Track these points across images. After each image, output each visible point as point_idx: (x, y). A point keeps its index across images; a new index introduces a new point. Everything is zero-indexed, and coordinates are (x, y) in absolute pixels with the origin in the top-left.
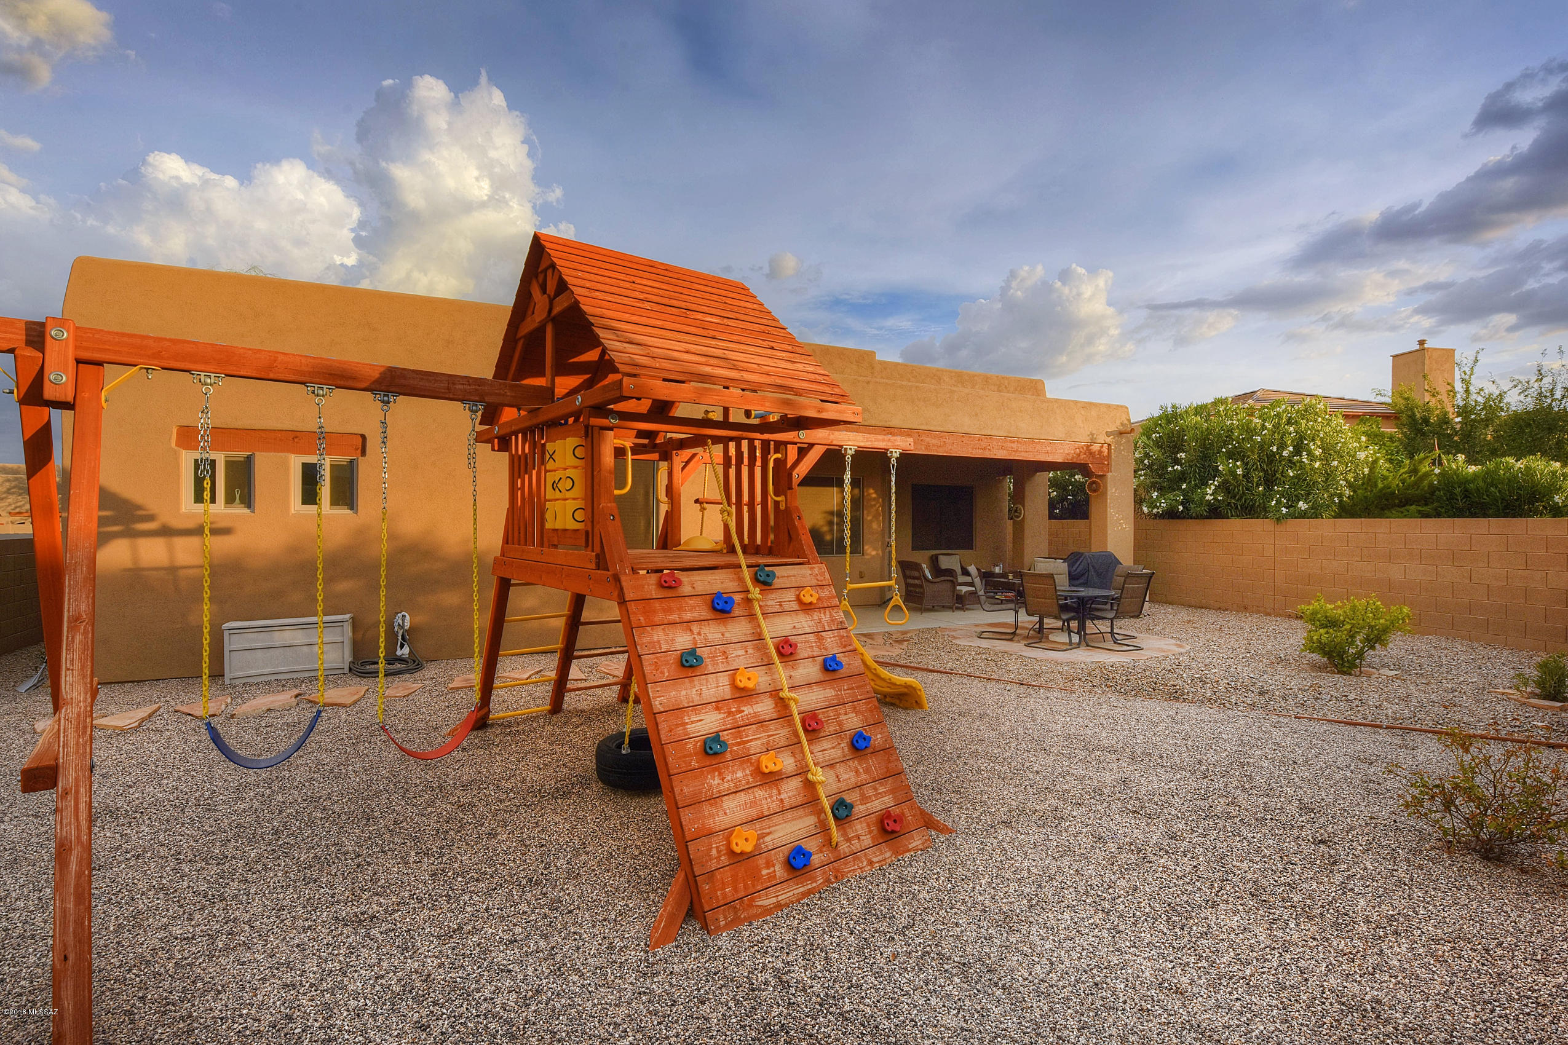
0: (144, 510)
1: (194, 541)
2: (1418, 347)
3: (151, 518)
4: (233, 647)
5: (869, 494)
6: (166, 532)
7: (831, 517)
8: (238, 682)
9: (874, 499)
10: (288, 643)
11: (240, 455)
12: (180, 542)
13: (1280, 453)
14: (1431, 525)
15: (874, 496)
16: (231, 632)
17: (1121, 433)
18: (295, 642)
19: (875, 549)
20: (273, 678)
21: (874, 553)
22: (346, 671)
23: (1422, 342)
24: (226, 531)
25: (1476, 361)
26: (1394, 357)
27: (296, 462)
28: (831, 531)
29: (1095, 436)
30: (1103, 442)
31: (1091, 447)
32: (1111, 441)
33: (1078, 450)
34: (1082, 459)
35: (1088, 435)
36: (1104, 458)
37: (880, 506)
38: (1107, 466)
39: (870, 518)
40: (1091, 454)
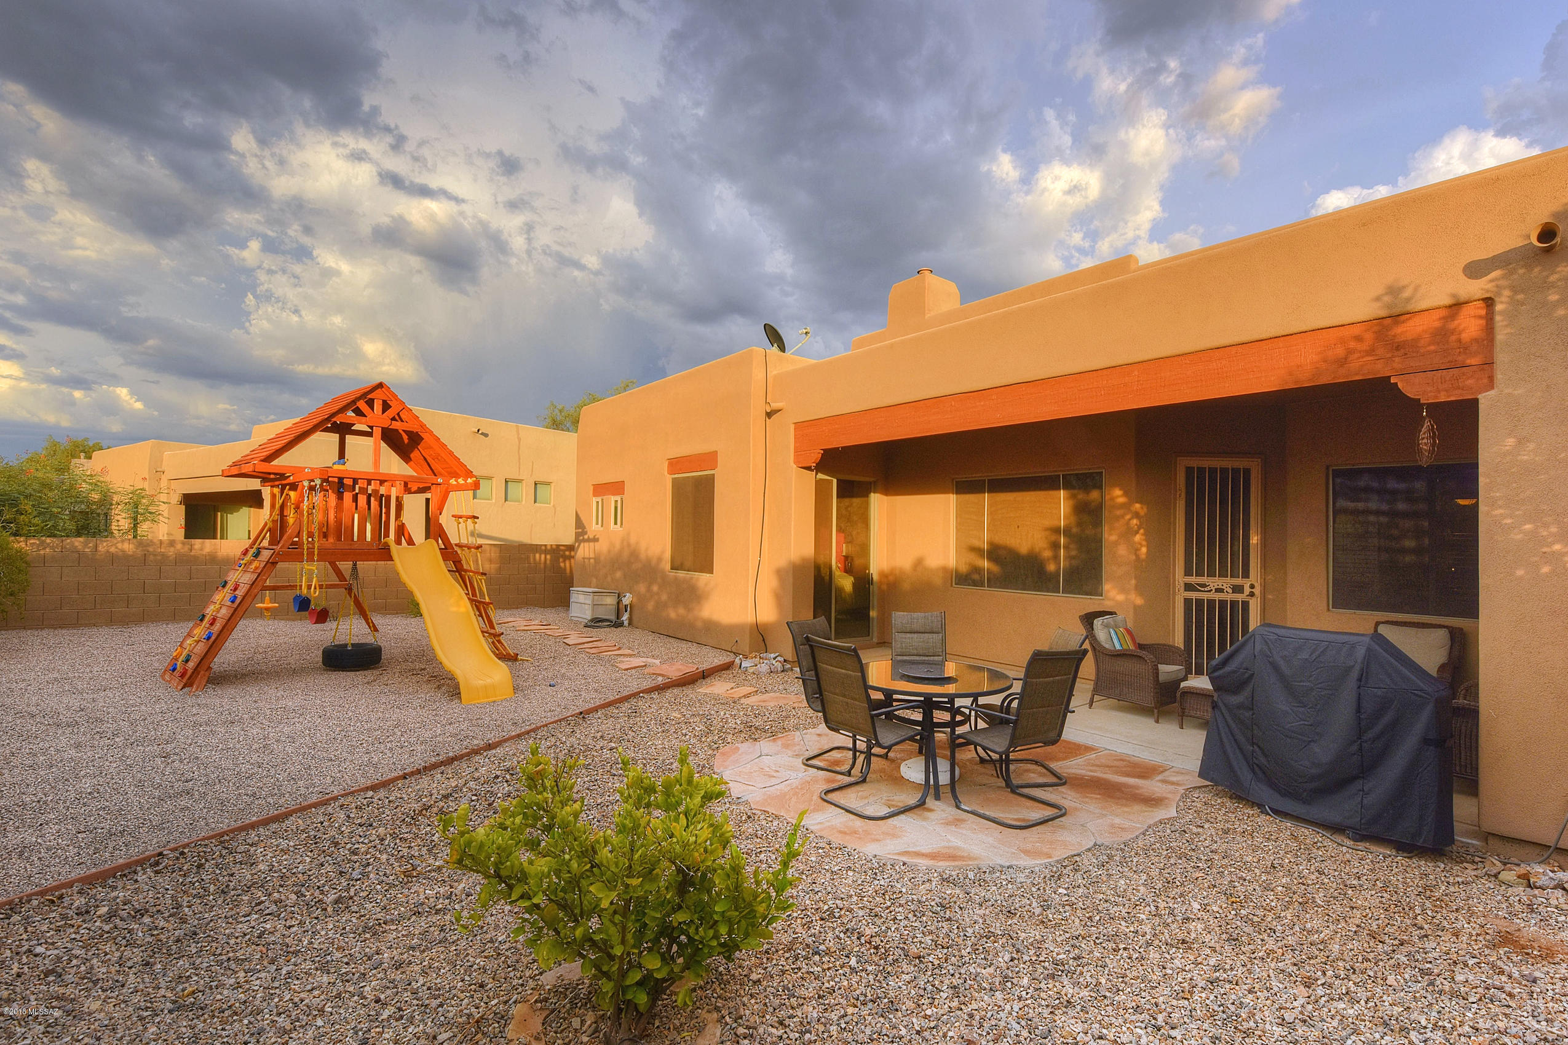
0: (586, 528)
3: (587, 532)
5: (1115, 499)
7: (1056, 537)
9: (1123, 505)
15: (1123, 499)
28: (1056, 558)
29: (1406, 294)
30: (1448, 301)
31: (1399, 330)
32: (1488, 291)
33: (1340, 351)
34: (1361, 368)
35: (1378, 299)
36: (1465, 348)
37: (1137, 515)
38: (1483, 369)
39: (1113, 538)
40: (1398, 348)
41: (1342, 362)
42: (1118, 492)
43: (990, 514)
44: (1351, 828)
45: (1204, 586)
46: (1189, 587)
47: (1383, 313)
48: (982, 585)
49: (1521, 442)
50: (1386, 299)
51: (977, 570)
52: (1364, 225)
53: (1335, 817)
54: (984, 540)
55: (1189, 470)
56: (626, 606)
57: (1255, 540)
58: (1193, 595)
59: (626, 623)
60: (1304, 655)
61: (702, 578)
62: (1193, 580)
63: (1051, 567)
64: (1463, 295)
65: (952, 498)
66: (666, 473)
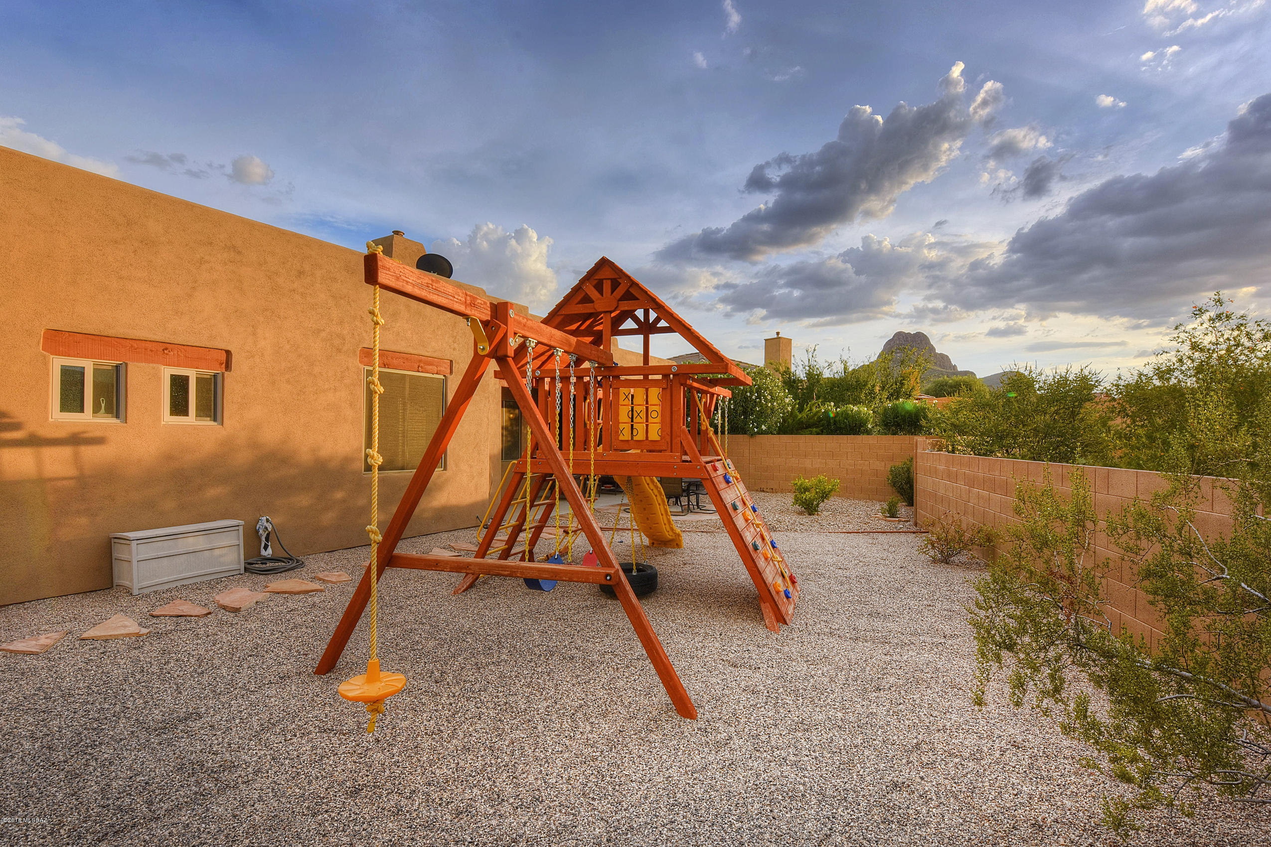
0: (9, 417)
1: (66, 452)
2: (776, 336)
3: (17, 426)
4: (142, 557)
6: (35, 441)
8: (146, 591)
10: (191, 549)
11: (109, 363)
12: (49, 453)
13: (751, 397)
14: (824, 438)
16: (139, 542)
18: (200, 547)
20: (179, 584)
22: (242, 571)
23: (778, 333)
24: (99, 441)
25: (814, 350)
26: (766, 340)
27: (167, 372)
56: (268, 535)
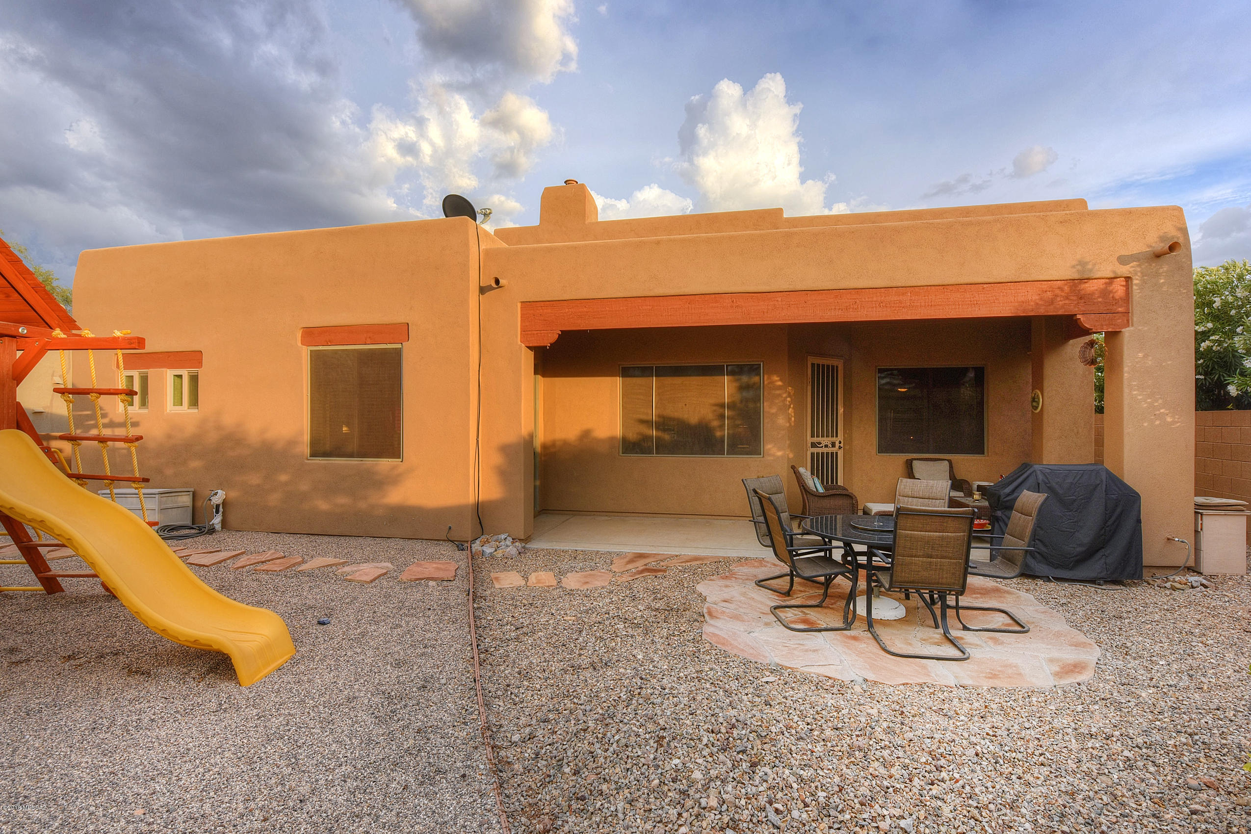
5: (772, 382)
6: (112, 424)
7: (721, 410)
9: (779, 388)
11: (145, 371)
15: (780, 383)
17: (1158, 256)
19: (779, 449)
21: (779, 454)
24: (137, 424)
27: (170, 375)
28: (722, 426)
29: (1090, 266)
30: (1111, 275)
31: (1083, 286)
32: (1130, 272)
33: (1049, 295)
34: (1061, 308)
35: (1073, 267)
36: (1116, 301)
37: (789, 396)
38: (1124, 316)
39: (774, 411)
40: (1081, 298)
41: (1052, 302)
42: (775, 378)
43: (658, 394)
44: (1102, 578)
45: (820, 443)
46: (814, 445)
47: (1076, 276)
48: (651, 452)
49: (1146, 356)
50: (1079, 267)
51: (647, 438)
52: (1061, 222)
53: (1092, 575)
54: (654, 414)
55: (813, 365)
56: (218, 506)
57: (841, 410)
58: (815, 450)
59: (218, 527)
60: (1069, 480)
61: (384, 464)
62: (815, 440)
63: (718, 434)
64: (1119, 273)
65: (618, 381)
66: (299, 344)
